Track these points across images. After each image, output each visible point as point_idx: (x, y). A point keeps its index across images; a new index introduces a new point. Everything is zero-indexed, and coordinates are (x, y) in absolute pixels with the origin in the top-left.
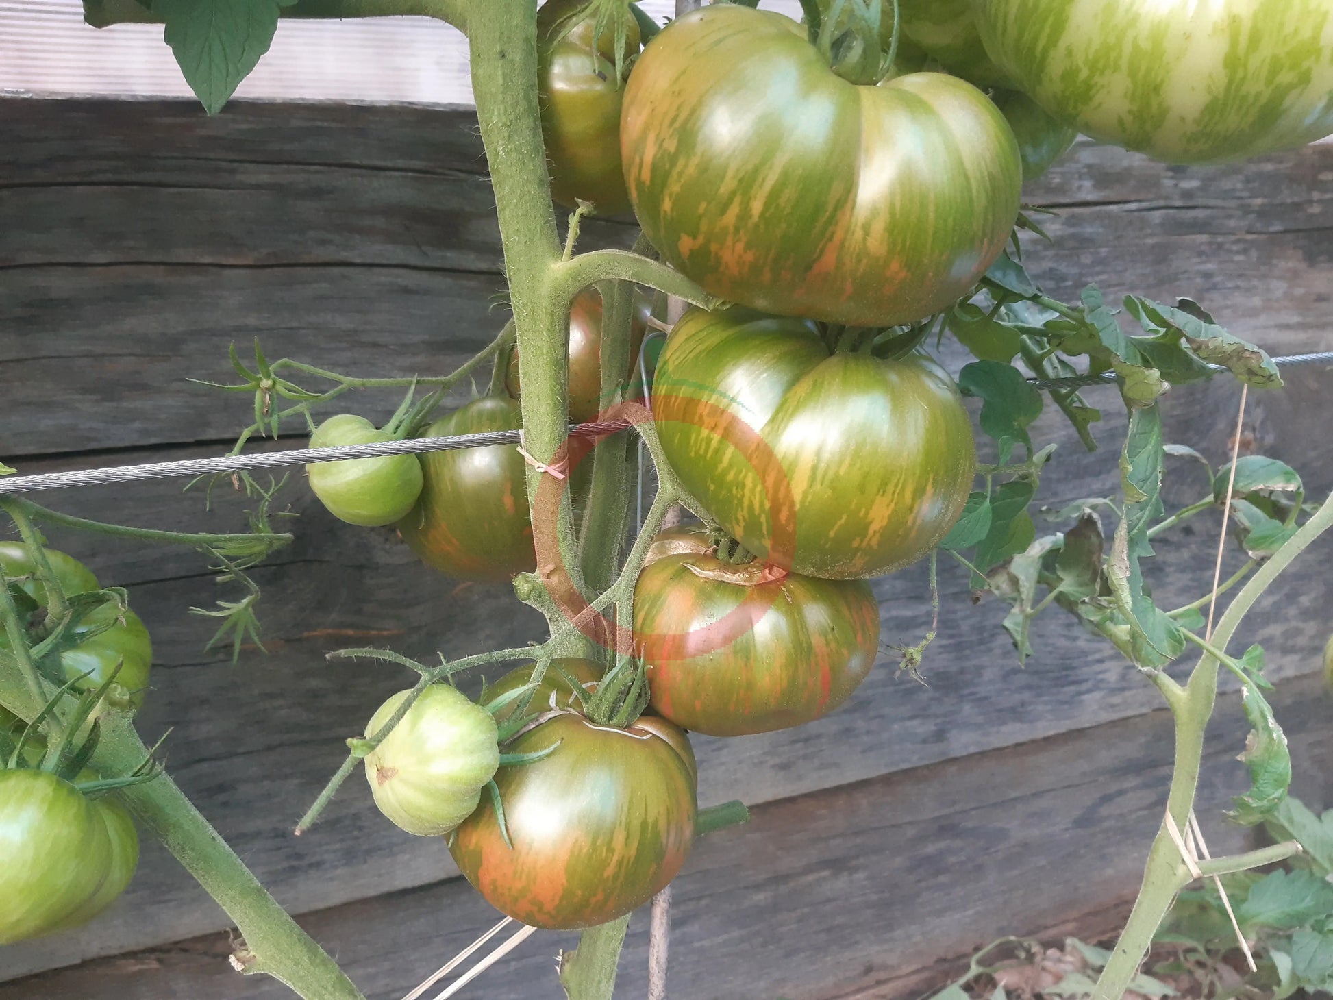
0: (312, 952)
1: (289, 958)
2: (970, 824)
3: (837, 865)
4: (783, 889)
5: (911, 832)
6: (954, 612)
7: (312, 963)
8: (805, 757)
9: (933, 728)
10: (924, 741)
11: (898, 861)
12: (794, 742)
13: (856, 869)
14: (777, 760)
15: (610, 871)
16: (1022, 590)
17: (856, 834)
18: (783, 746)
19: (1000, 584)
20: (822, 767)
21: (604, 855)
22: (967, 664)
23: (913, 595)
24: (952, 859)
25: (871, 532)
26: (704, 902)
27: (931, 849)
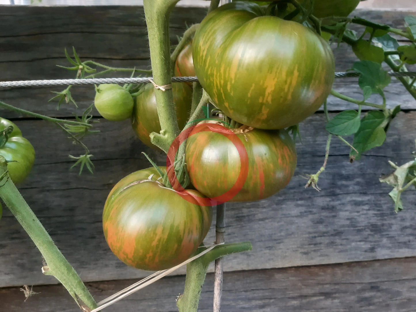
0: (69, 270)
1: (59, 271)
2: (384, 287)
3: (327, 295)
4: (304, 301)
5: (359, 287)
6: (380, 201)
7: (68, 273)
8: (315, 251)
9: (370, 246)
10: (366, 251)
11: (353, 298)
12: (310, 244)
13: (335, 298)
14: (303, 250)
15: (154, 243)
16: (399, 181)
17: (336, 284)
18: (305, 245)
19: (390, 180)
20: (321, 256)
21: (152, 235)
22: (385, 222)
23: (362, 192)
24: (376, 300)
25: (267, 93)
26: (272, 301)
27: (367, 294)
